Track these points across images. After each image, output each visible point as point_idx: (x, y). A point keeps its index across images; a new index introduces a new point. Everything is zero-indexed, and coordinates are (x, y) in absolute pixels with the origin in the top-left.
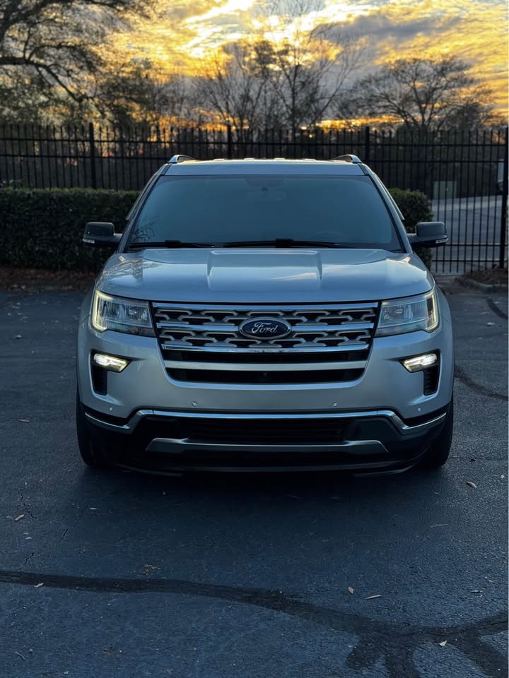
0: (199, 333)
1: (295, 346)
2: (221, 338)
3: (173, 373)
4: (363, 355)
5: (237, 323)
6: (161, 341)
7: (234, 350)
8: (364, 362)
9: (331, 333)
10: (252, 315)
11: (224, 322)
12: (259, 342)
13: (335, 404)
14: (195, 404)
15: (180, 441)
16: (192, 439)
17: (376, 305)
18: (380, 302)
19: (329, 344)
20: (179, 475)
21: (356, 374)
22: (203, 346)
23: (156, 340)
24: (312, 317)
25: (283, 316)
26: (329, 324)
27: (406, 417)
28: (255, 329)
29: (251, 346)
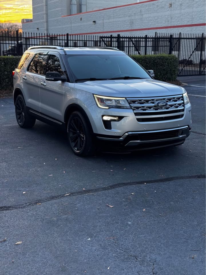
0: (143, 107)
1: (169, 109)
2: (150, 108)
3: (139, 120)
4: (183, 110)
5: (153, 103)
6: (133, 110)
7: (155, 111)
8: (184, 112)
9: (176, 104)
10: (156, 100)
11: (149, 103)
12: (161, 108)
13: (179, 125)
14: (145, 129)
15: (139, 141)
16: (141, 140)
17: (182, 95)
19: (176, 107)
20: (130, 153)
21: (182, 116)
22: (145, 111)
24: (170, 100)
25: (163, 100)
26: (175, 102)
28: (160, 104)
29: (159, 110)
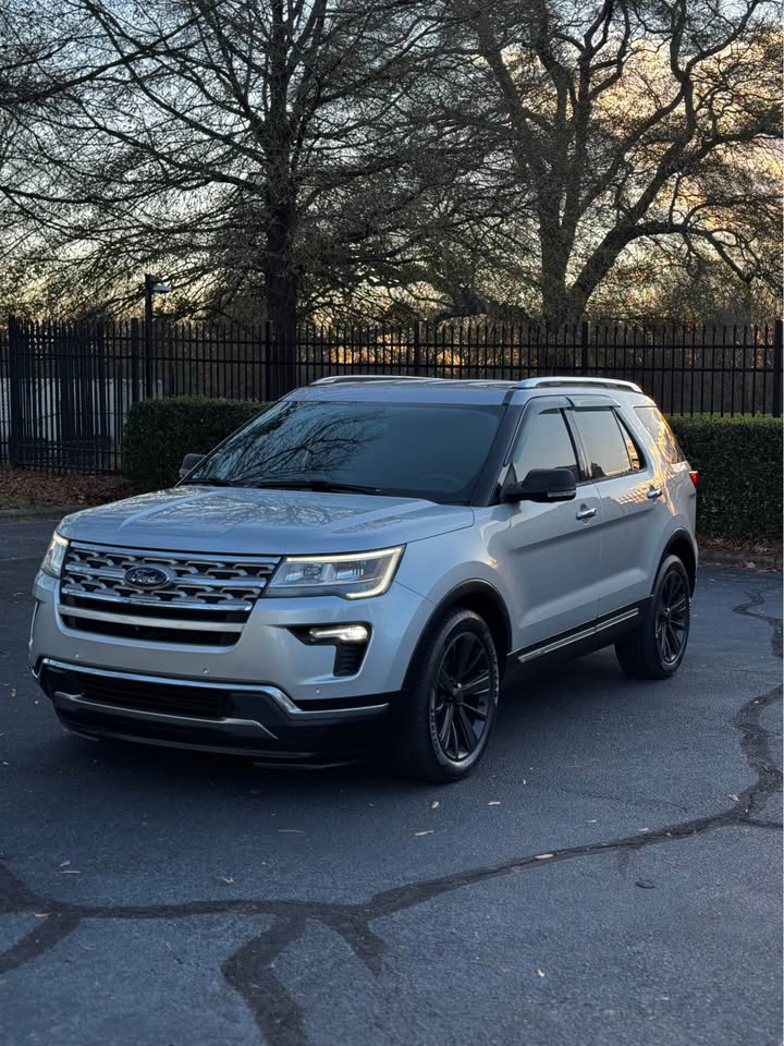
0: (94, 578)
1: (174, 600)
2: (110, 584)
3: (66, 619)
4: (242, 617)
6: (63, 584)
7: (116, 599)
8: (240, 625)
9: (217, 589)
10: (146, 561)
11: (118, 567)
12: (141, 592)
13: (206, 672)
14: (77, 656)
15: (73, 698)
16: (83, 696)
17: (277, 560)
18: (283, 557)
19: (210, 600)
21: (232, 638)
22: (93, 592)
23: (58, 582)
24: (202, 569)
25: (175, 565)
26: (218, 578)
27: (295, 698)
28: (136, 577)
29: (131, 595)
